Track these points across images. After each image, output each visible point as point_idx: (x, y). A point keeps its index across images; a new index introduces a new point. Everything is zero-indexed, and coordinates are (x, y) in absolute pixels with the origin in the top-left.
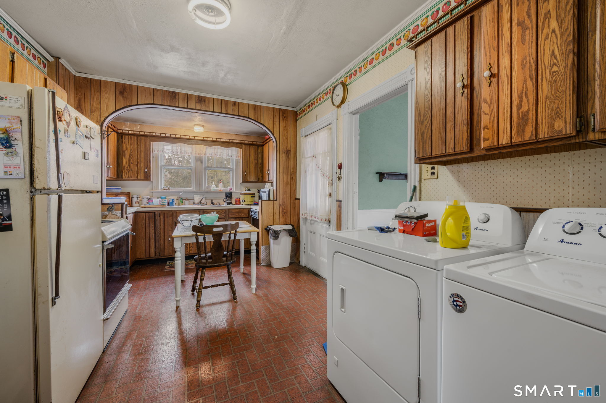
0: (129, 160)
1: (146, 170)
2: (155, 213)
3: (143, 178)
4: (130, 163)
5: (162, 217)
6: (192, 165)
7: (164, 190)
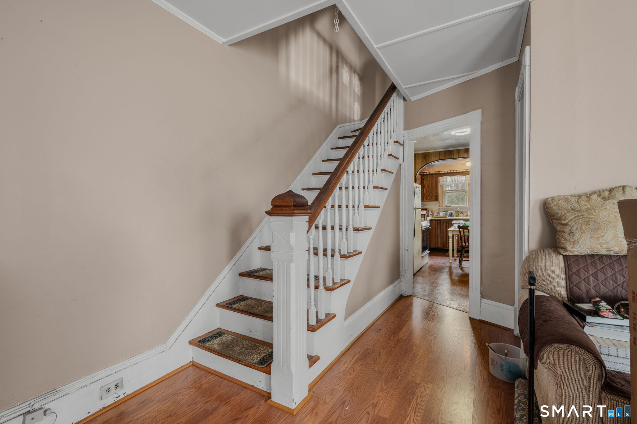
0: (427, 190)
1: (436, 195)
2: (441, 221)
3: (434, 200)
4: (427, 191)
5: (445, 223)
6: (466, 189)
7: (447, 206)
